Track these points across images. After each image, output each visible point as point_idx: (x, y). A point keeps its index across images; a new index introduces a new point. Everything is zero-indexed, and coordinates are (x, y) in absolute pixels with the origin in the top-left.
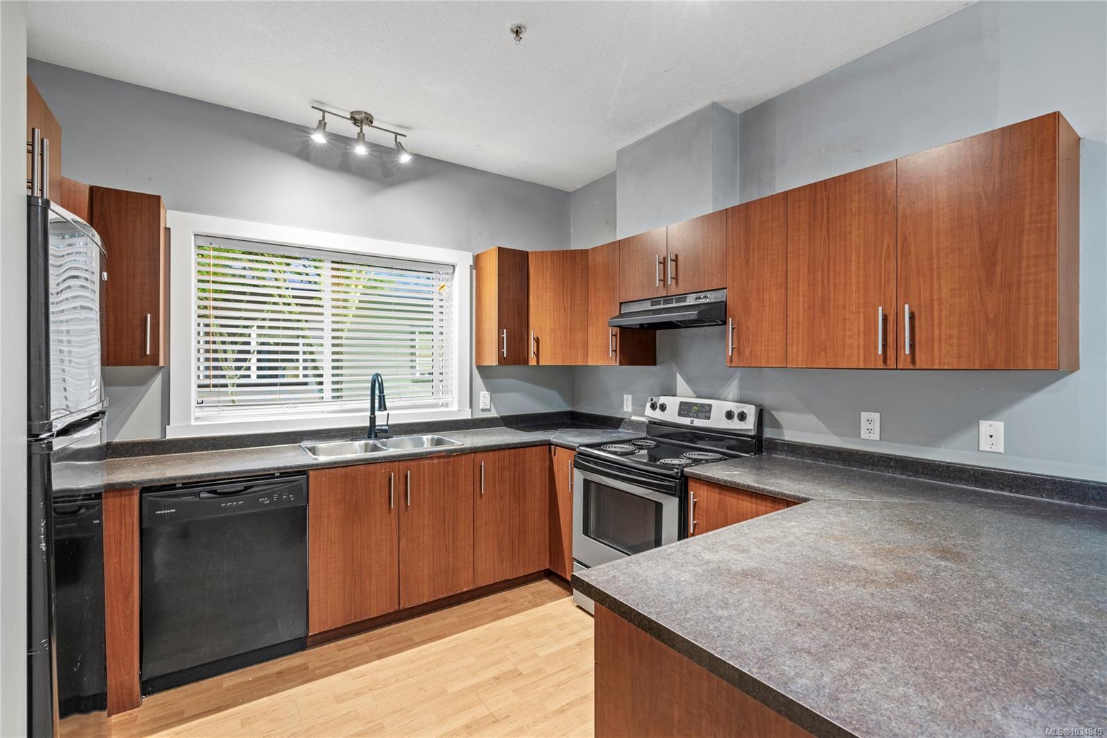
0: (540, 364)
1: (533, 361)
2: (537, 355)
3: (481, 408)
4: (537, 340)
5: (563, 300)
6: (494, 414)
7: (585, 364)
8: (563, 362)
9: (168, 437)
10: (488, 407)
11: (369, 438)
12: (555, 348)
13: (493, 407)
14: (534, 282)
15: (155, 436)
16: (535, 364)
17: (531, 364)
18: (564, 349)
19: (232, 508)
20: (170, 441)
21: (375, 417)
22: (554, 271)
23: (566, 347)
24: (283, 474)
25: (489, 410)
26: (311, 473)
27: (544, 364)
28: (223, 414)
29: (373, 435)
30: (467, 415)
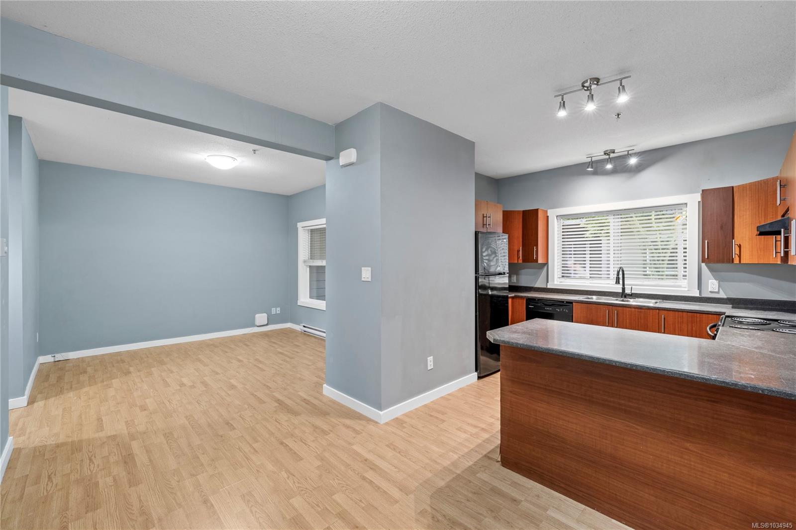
0: (742, 262)
1: (736, 261)
2: (740, 257)
3: (710, 290)
4: (740, 246)
5: (759, 216)
6: (722, 295)
7: (776, 263)
8: (758, 261)
9: (548, 287)
10: (717, 290)
11: (622, 297)
12: (752, 251)
13: (721, 291)
14: (738, 206)
15: (544, 286)
16: (738, 262)
17: (735, 262)
18: (759, 252)
19: (548, 310)
20: (548, 288)
21: (624, 288)
22: (751, 197)
23: (760, 250)
24: (567, 302)
25: (718, 292)
26: (574, 303)
27: (744, 263)
28: (566, 281)
29: (623, 296)
30: (697, 294)
